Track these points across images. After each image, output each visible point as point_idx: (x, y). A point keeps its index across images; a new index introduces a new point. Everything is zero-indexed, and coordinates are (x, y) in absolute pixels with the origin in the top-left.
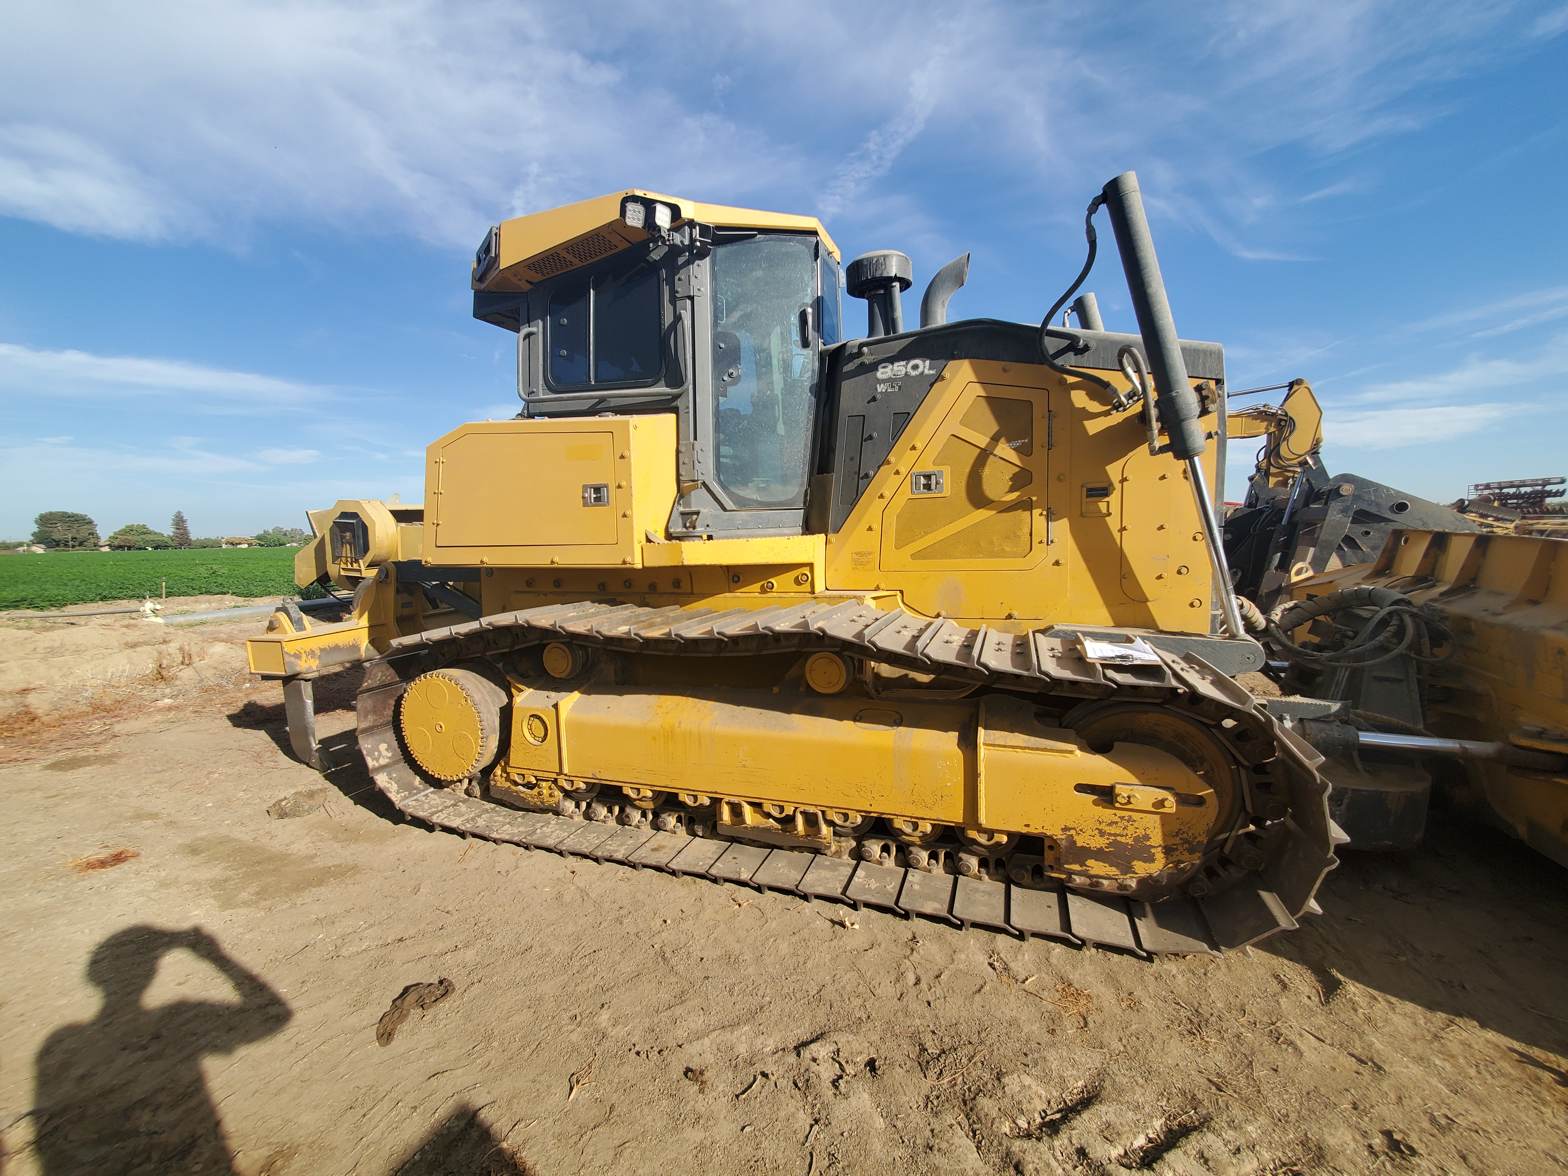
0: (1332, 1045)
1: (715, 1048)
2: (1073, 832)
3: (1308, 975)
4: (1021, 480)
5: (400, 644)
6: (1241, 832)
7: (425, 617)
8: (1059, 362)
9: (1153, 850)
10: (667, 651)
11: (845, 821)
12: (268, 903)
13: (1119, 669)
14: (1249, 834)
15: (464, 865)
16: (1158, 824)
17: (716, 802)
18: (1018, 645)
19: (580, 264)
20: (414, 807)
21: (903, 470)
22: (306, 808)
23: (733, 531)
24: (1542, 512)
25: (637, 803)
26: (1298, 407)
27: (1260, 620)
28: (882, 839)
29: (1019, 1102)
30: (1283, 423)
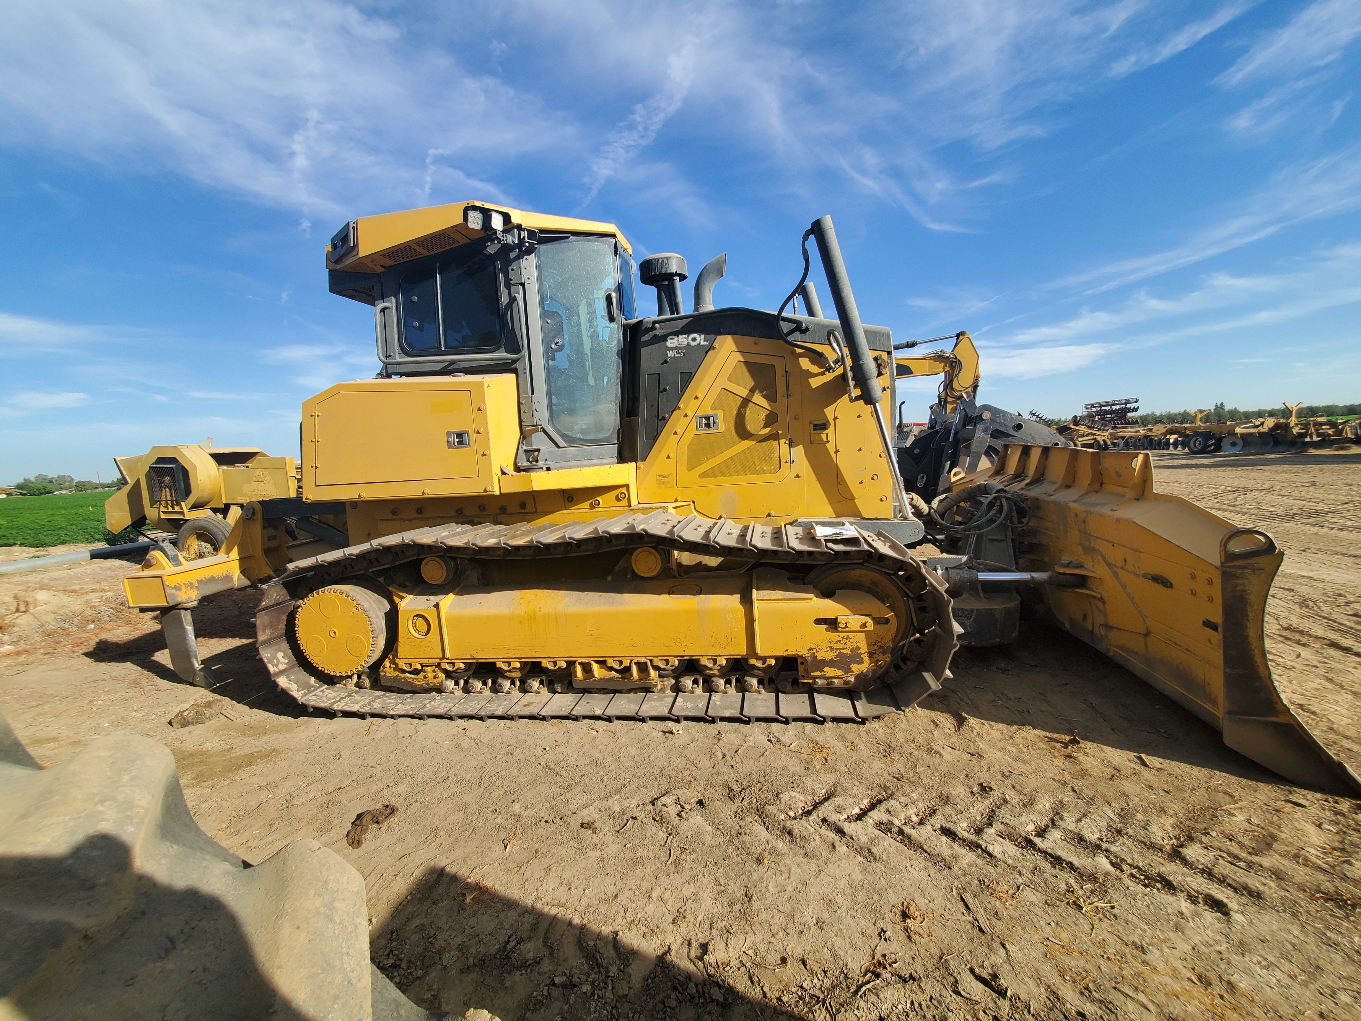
0: (959, 750)
1: (598, 810)
2: (815, 651)
3: (951, 719)
4: (771, 420)
5: (297, 567)
6: (912, 639)
7: (288, 548)
8: (790, 338)
9: (862, 656)
10: (525, 556)
11: (667, 664)
12: (210, 783)
13: (835, 541)
14: (917, 640)
15: (371, 737)
16: (864, 639)
17: (571, 664)
18: (775, 533)
19: (428, 254)
20: (314, 700)
21: (690, 414)
22: (208, 715)
23: (566, 463)
24: (1126, 423)
25: (507, 674)
26: (963, 353)
27: (924, 507)
28: (693, 675)
29: (789, 805)
30: (954, 364)
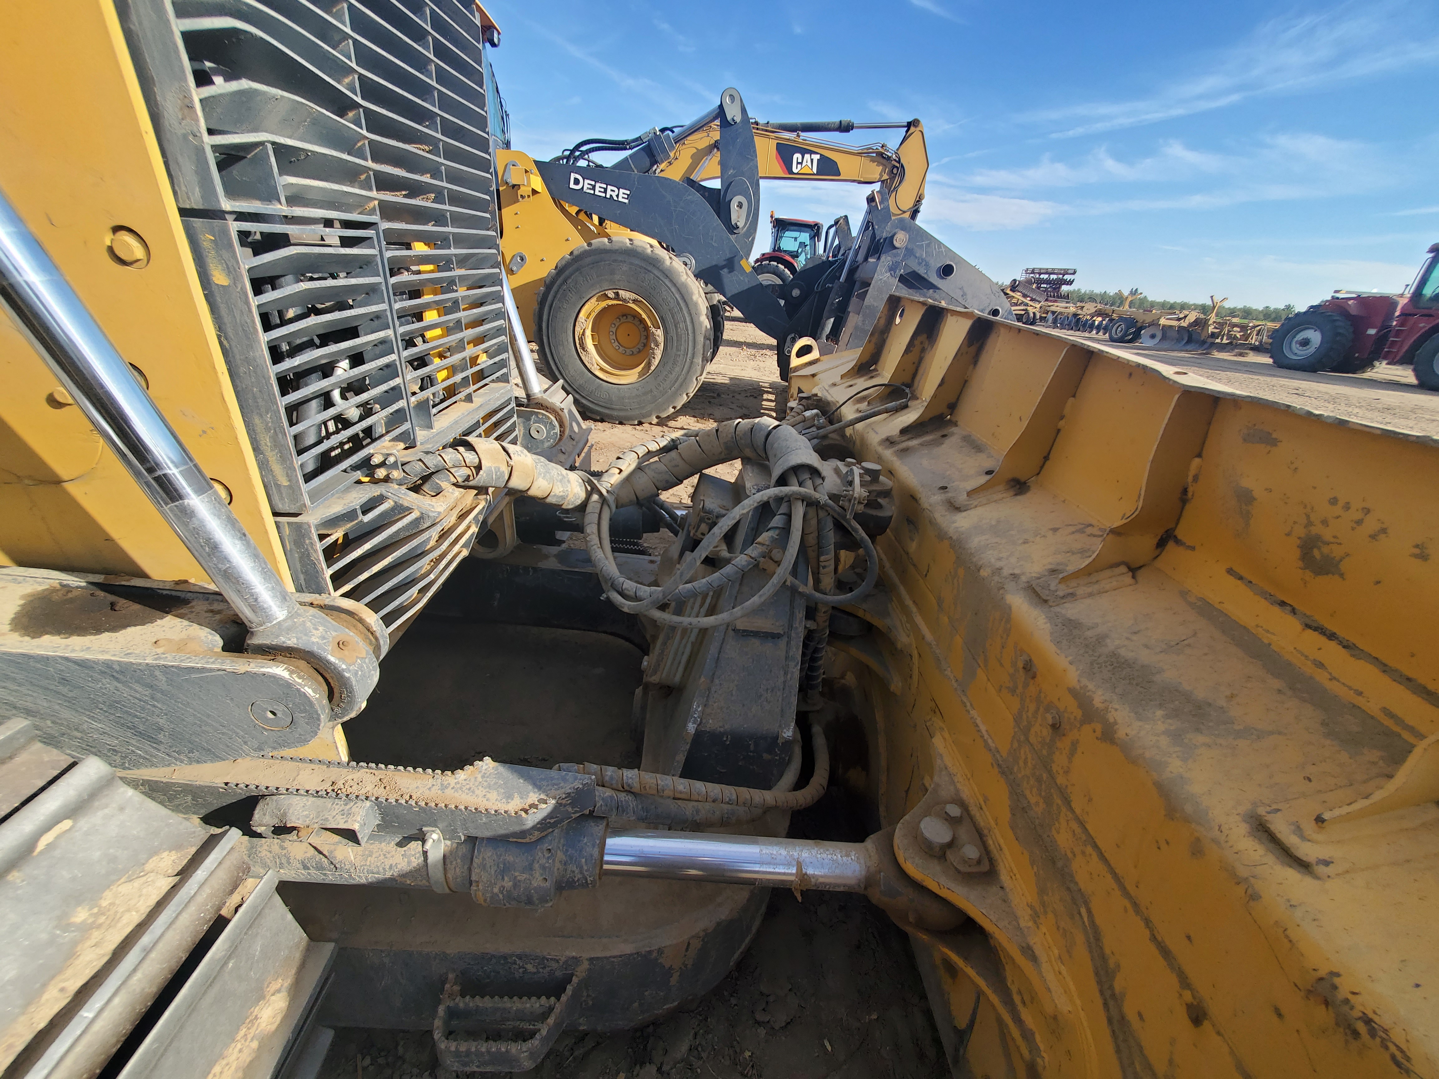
24: (1058, 297)
30: (895, 171)
